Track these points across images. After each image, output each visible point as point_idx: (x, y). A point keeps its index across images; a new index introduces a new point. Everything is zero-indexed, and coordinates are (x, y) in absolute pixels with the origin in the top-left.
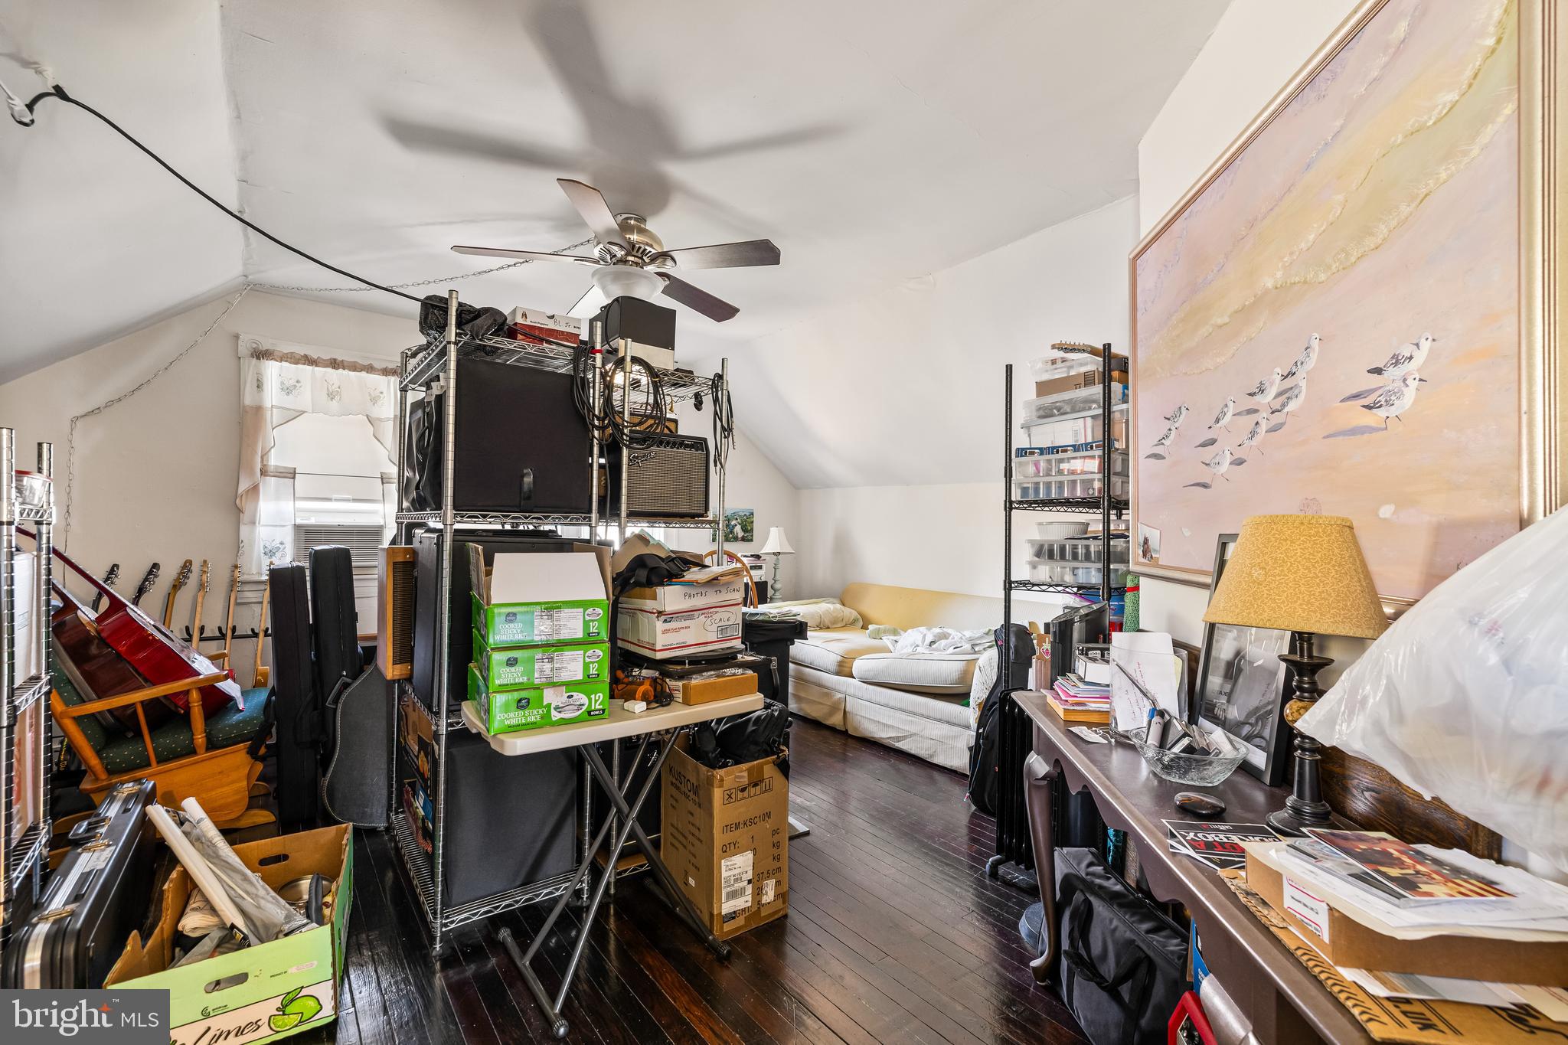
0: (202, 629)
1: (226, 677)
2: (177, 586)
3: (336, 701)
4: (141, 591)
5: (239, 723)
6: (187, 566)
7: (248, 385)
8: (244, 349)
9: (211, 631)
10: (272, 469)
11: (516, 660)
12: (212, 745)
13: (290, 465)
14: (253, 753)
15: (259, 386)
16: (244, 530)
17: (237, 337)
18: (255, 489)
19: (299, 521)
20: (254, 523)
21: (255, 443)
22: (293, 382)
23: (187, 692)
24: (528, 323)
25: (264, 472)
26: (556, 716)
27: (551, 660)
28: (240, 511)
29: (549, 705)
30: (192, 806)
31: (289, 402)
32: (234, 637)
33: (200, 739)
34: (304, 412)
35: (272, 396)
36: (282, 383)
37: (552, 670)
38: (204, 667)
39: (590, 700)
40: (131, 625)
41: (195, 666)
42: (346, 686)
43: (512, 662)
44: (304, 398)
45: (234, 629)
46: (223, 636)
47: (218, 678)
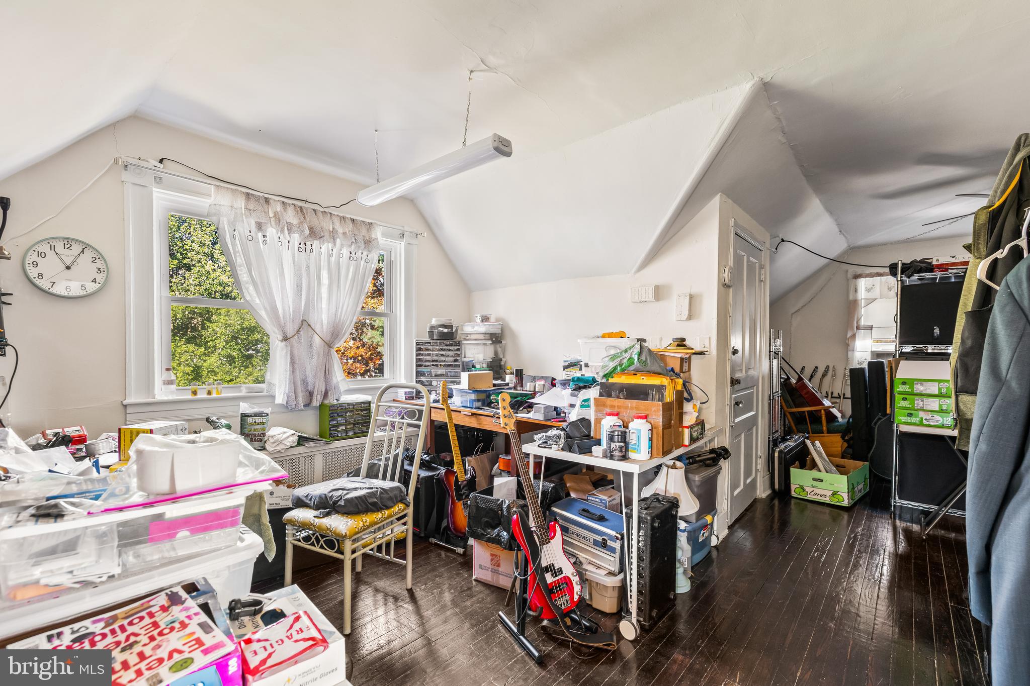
0: (832, 393)
1: (833, 407)
2: (824, 375)
3: (875, 424)
4: (812, 376)
5: (838, 425)
6: (827, 368)
7: (851, 292)
8: (850, 275)
9: (835, 395)
10: (862, 326)
11: (906, 398)
12: (829, 432)
13: (870, 324)
14: (843, 437)
15: (856, 291)
16: (850, 353)
17: (847, 271)
18: (854, 336)
19: (874, 349)
20: (853, 350)
21: (854, 316)
22: (871, 286)
23: (820, 410)
24: (940, 263)
25: (858, 328)
26: (925, 422)
27: (922, 401)
28: (848, 345)
29: (922, 418)
30: (817, 443)
31: (871, 295)
32: (844, 398)
33: (825, 428)
34: (876, 299)
35: (862, 294)
36: (866, 288)
37: (923, 404)
38: (827, 403)
39: (943, 420)
40: (805, 386)
41: (824, 402)
42: (880, 419)
43: (904, 399)
44: (876, 292)
45: (844, 395)
46: (840, 397)
47: (830, 407)
